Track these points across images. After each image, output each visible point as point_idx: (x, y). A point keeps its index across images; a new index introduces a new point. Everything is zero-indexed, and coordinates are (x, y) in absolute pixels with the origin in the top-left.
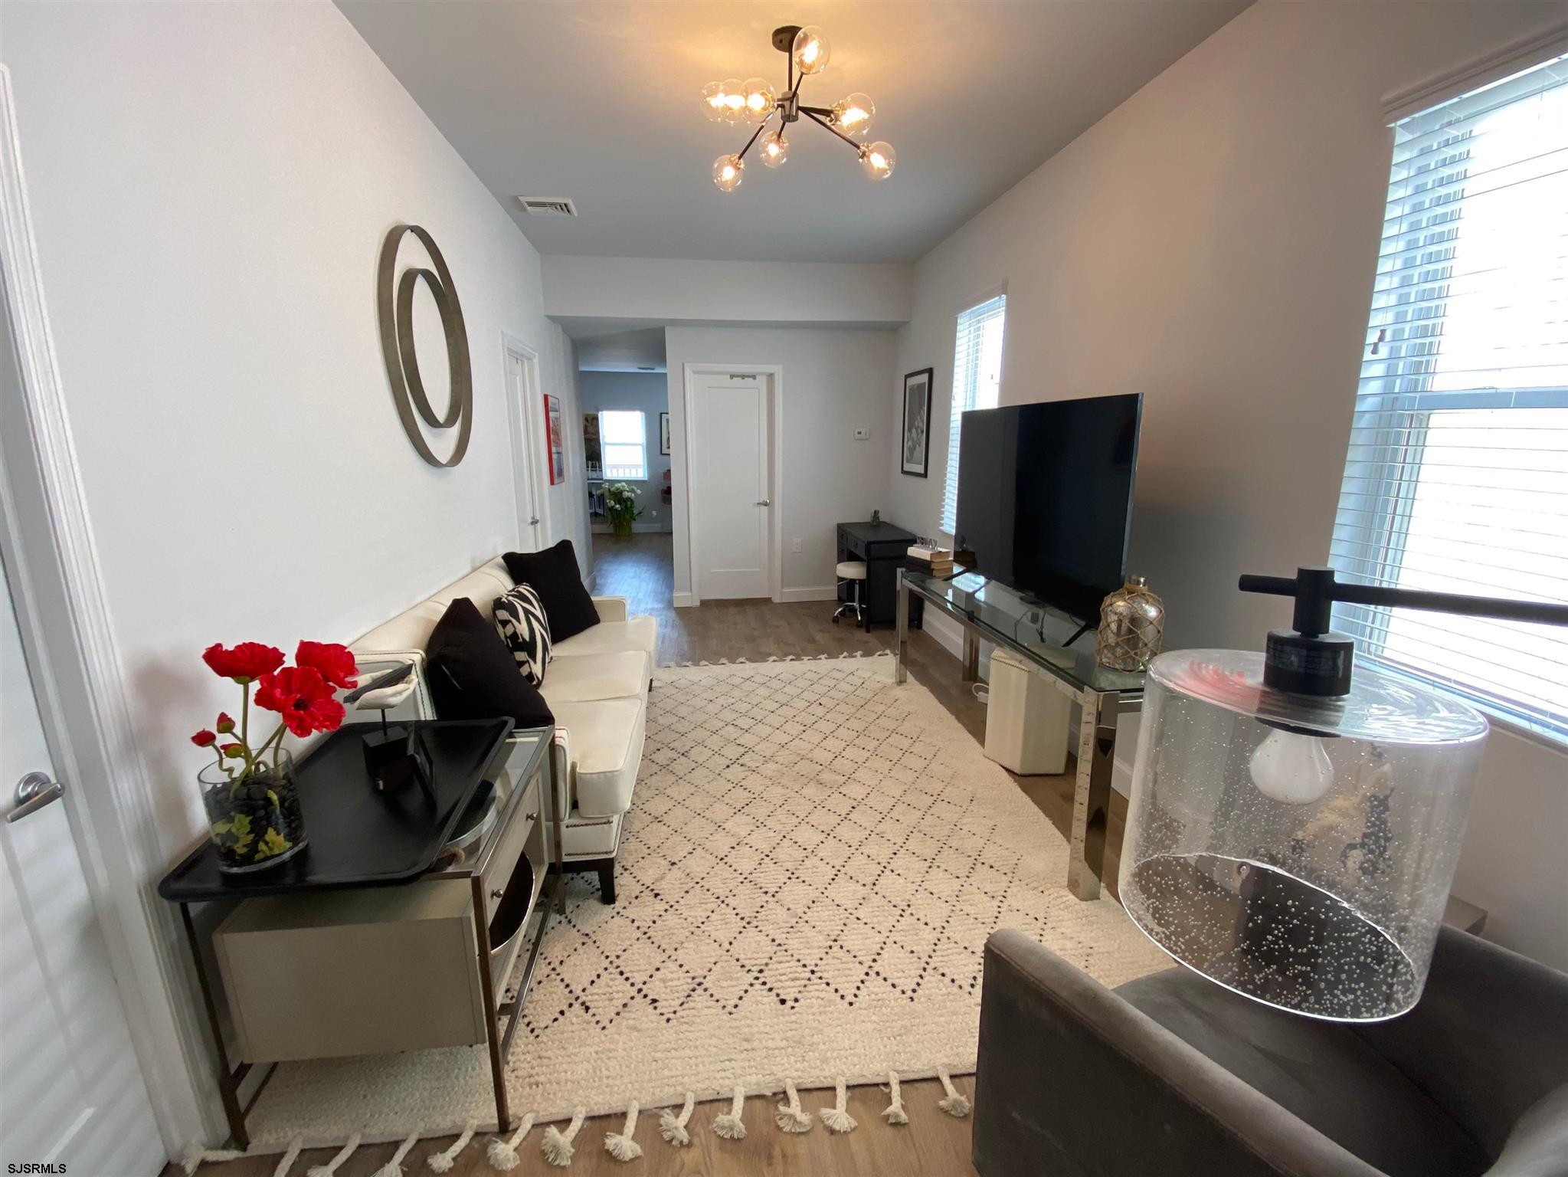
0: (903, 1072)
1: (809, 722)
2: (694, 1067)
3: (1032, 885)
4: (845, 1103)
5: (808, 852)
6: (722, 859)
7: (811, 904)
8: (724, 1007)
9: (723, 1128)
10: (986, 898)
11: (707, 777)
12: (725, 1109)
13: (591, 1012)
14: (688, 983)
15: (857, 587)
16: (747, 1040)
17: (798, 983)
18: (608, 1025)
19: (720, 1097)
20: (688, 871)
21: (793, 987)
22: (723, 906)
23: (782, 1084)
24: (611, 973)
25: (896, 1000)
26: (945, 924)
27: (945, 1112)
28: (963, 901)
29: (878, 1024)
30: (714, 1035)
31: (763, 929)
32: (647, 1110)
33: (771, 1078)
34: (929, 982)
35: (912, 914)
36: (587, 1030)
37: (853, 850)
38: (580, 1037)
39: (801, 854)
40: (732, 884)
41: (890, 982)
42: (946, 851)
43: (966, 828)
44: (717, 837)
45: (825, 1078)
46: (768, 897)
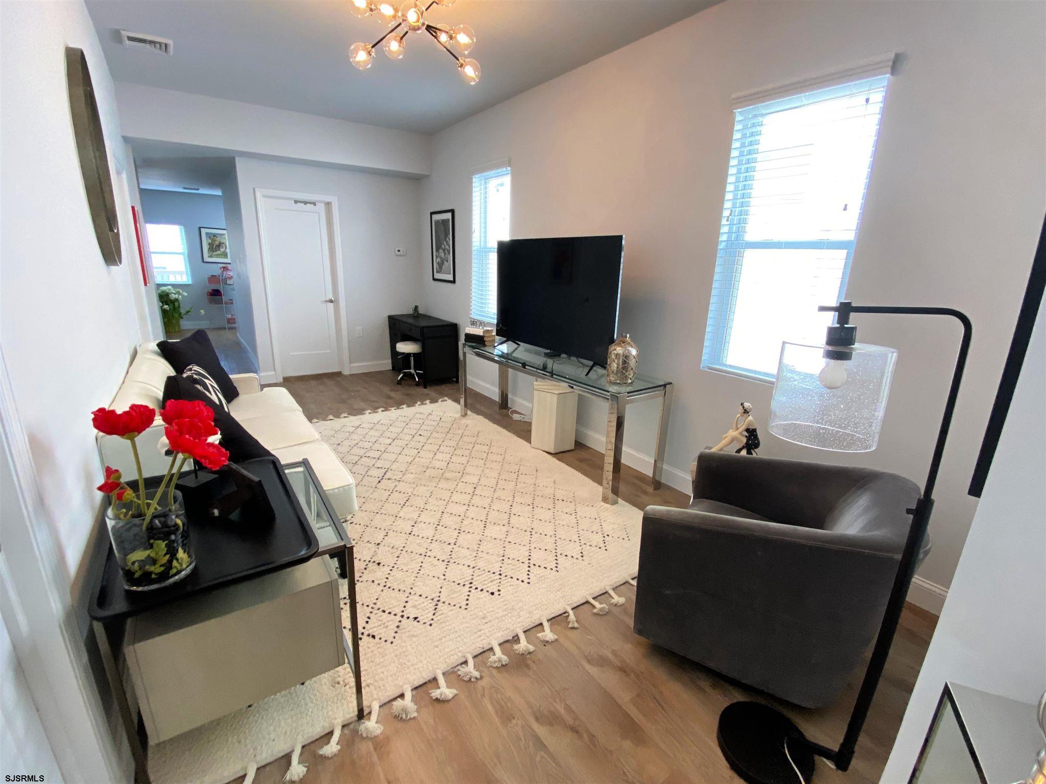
0: (571, 604)
1: (419, 446)
2: (461, 642)
3: (586, 504)
4: (549, 628)
5: (463, 518)
6: (410, 534)
7: (479, 543)
8: (460, 607)
9: (495, 662)
10: (567, 516)
11: (368, 491)
12: (492, 653)
13: (377, 637)
14: (431, 603)
15: (412, 359)
16: (483, 618)
17: (495, 582)
18: (394, 640)
19: (484, 650)
20: (392, 545)
21: (494, 585)
22: (427, 558)
23: (514, 632)
24: (376, 614)
25: (550, 574)
26: (555, 533)
27: (597, 614)
28: (558, 520)
29: (547, 588)
30: (463, 622)
31: (459, 562)
32: (447, 671)
33: (508, 631)
34: (561, 561)
35: (536, 533)
36: (382, 647)
37: (487, 509)
38: (380, 653)
39: (460, 519)
40: (426, 545)
41: (542, 567)
42: (537, 499)
43: (541, 485)
44: (397, 523)
45: (535, 620)
46: (452, 546)
